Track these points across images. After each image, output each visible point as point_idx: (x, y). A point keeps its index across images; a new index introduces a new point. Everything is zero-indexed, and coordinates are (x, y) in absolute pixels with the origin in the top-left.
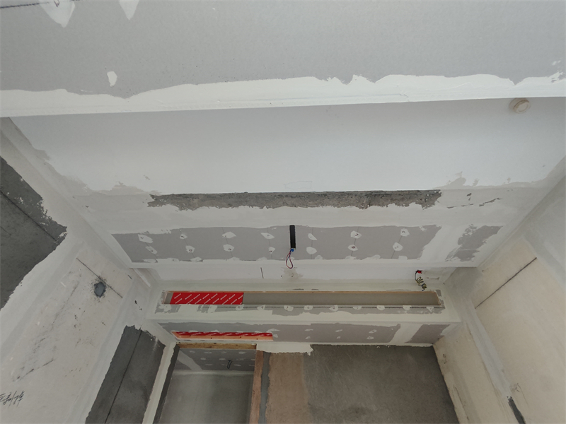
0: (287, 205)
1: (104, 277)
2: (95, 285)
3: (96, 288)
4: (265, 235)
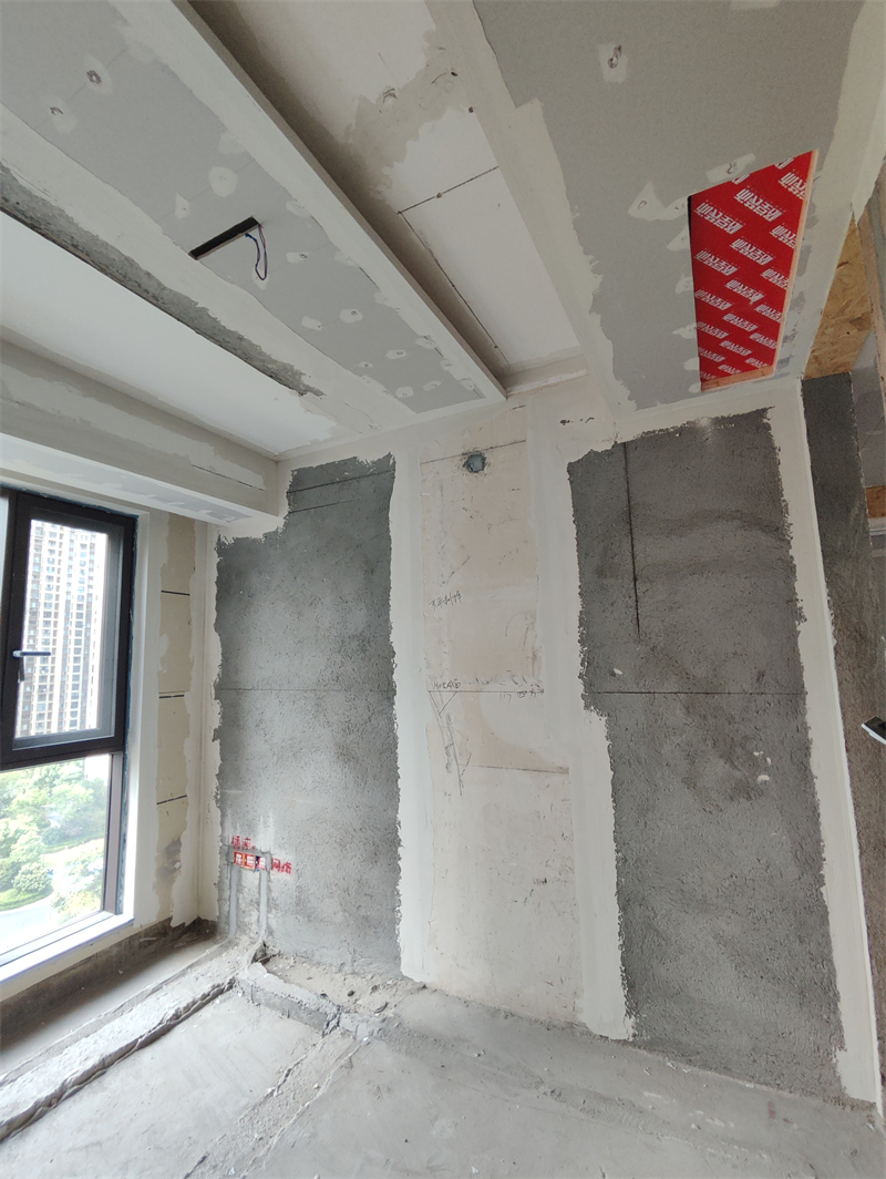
1: (469, 448)
2: (464, 465)
3: (468, 467)
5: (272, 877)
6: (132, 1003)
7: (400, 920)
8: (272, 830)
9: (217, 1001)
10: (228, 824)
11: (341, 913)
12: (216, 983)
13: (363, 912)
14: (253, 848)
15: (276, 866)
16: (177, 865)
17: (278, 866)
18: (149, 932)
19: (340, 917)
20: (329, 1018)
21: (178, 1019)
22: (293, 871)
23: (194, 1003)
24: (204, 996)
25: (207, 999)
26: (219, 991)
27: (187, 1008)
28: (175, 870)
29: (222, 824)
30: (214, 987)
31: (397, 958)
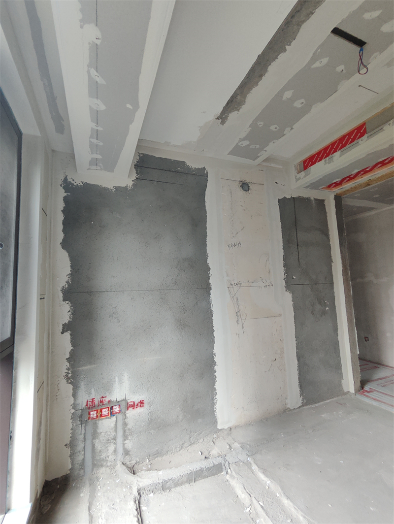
0: (303, 22)
1: (243, 180)
2: (241, 186)
3: (242, 188)
4: (317, 64)
5: (128, 415)
8: (126, 384)
9: (143, 508)
10: (82, 392)
14: (108, 402)
15: (130, 406)
17: (133, 406)
22: (145, 404)
25: (139, 512)
26: (138, 503)
31: (216, 422)
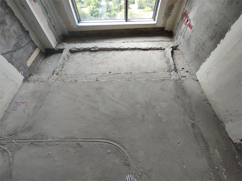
5: (187, 28)
6: (147, 41)
7: (205, 62)
8: (195, 12)
9: (159, 51)
10: (187, 5)
11: (194, 49)
12: (161, 47)
13: (198, 53)
14: (188, 16)
15: (190, 25)
16: (171, 13)
17: (190, 26)
18: (159, 28)
19: (193, 50)
20: (171, 69)
21: (150, 49)
22: (192, 29)
23: (155, 48)
24: (157, 48)
25: (158, 49)
26: (161, 49)
27: (153, 48)
28: (170, 15)
29: (186, 4)
30: (160, 48)
31: (197, 70)
